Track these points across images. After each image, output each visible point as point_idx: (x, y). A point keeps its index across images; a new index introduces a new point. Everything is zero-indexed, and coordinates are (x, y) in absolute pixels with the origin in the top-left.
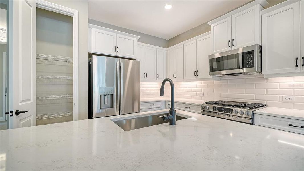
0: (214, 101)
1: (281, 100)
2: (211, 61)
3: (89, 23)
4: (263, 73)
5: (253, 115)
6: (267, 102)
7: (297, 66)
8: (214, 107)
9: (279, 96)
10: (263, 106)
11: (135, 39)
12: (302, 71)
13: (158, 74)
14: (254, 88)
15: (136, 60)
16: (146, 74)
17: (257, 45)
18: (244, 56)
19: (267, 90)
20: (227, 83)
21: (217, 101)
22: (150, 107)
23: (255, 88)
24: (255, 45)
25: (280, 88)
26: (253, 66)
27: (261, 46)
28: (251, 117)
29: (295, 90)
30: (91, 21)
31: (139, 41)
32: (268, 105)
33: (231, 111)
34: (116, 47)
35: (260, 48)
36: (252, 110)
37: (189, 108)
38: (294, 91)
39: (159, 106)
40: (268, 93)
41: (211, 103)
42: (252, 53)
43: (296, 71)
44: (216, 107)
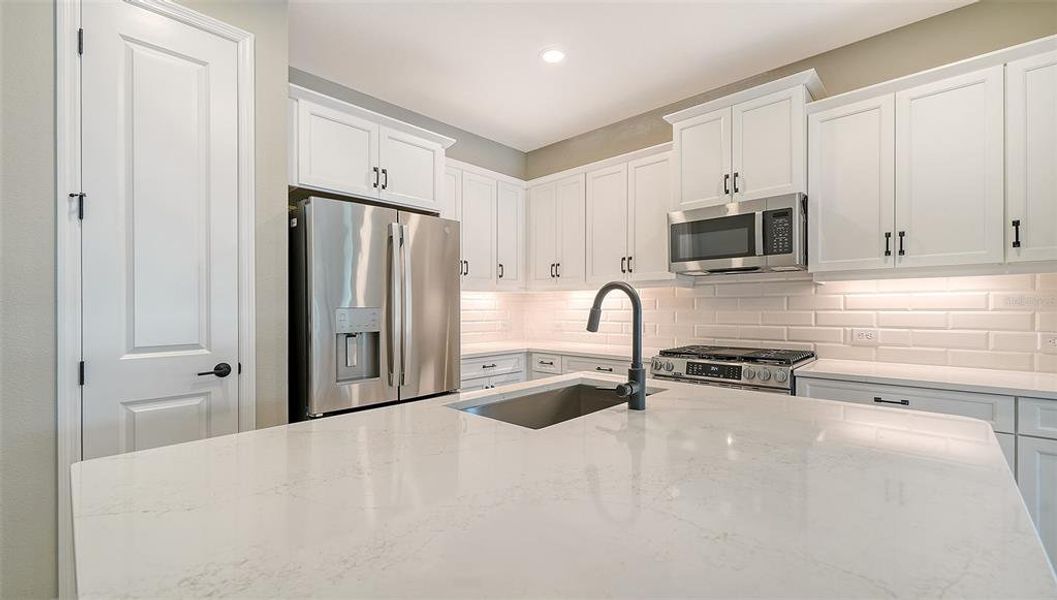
0: (684, 348)
1: (849, 339)
2: (675, 230)
3: (290, 81)
4: (811, 269)
5: (794, 379)
6: (815, 346)
7: (888, 253)
8: (688, 363)
9: (845, 331)
10: (808, 357)
11: (437, 145)
12: (898, 265)
13: (501, 265)
14: (783, 310)
15: (441, 216)
16: (466, 262)
17: (800, 193)
18: (768, 220)
19: (816, 315)
20: (712, 296)
21: (692, 347)
22: (483, 372)
23: (785, 308)
24: (795, 194)
25: (846, 309)
26: (790, 251)
27: (806, 197)
28: (788, 387)
29: (881, 312)
30: (295, 76)
31: (449, 153)
32: (817, 353)
33: (736, 373)
34: (380, 171)
35: (805, 202)
36: (791, 368)
37: (611, 370)
38: (877, 314)
39: (509, 369)
40: (819, 323)
41: (675, 353)
42: (786, 214)
43: (887, 266)
44: (694, 364)
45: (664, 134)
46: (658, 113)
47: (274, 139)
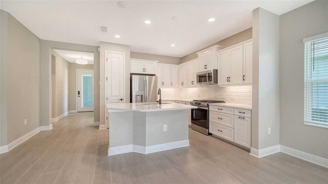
45: (197, 57)
46: (195, 52)
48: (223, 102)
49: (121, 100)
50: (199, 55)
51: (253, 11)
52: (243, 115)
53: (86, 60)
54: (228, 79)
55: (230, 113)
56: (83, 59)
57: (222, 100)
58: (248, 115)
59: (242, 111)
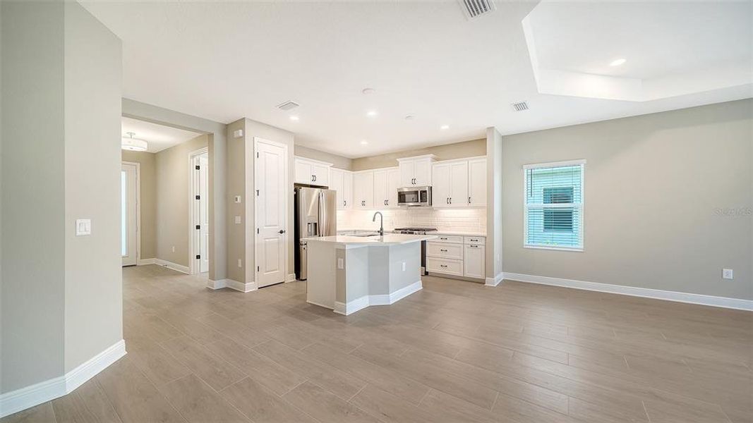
2: (399, 193)
4: (433, 206)
7: (448, 203)
12: (450, 206)
15: (329, 188)
17: (430, 186)
18: (421, 193)
26: (427, 201)
30: (296, 153)
32: (437, 229)
34: (314, 176)
35: (431, 189)
42: (426, 192)
43: (447, 207)
47: (291, 172)
48: (435, 230)
49: (281, 232)
50: (400, 162)
51: (488, 128)
52: (476, 243)
53: (144, 140)
54: (449, 201)
55: (459, 242)
56: (134, 138)
57: (434, 228)
58: (481, 242)
59: (474, 239)
